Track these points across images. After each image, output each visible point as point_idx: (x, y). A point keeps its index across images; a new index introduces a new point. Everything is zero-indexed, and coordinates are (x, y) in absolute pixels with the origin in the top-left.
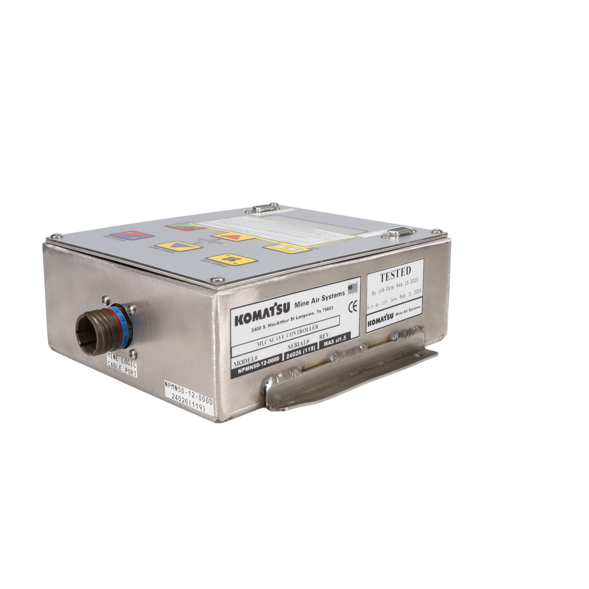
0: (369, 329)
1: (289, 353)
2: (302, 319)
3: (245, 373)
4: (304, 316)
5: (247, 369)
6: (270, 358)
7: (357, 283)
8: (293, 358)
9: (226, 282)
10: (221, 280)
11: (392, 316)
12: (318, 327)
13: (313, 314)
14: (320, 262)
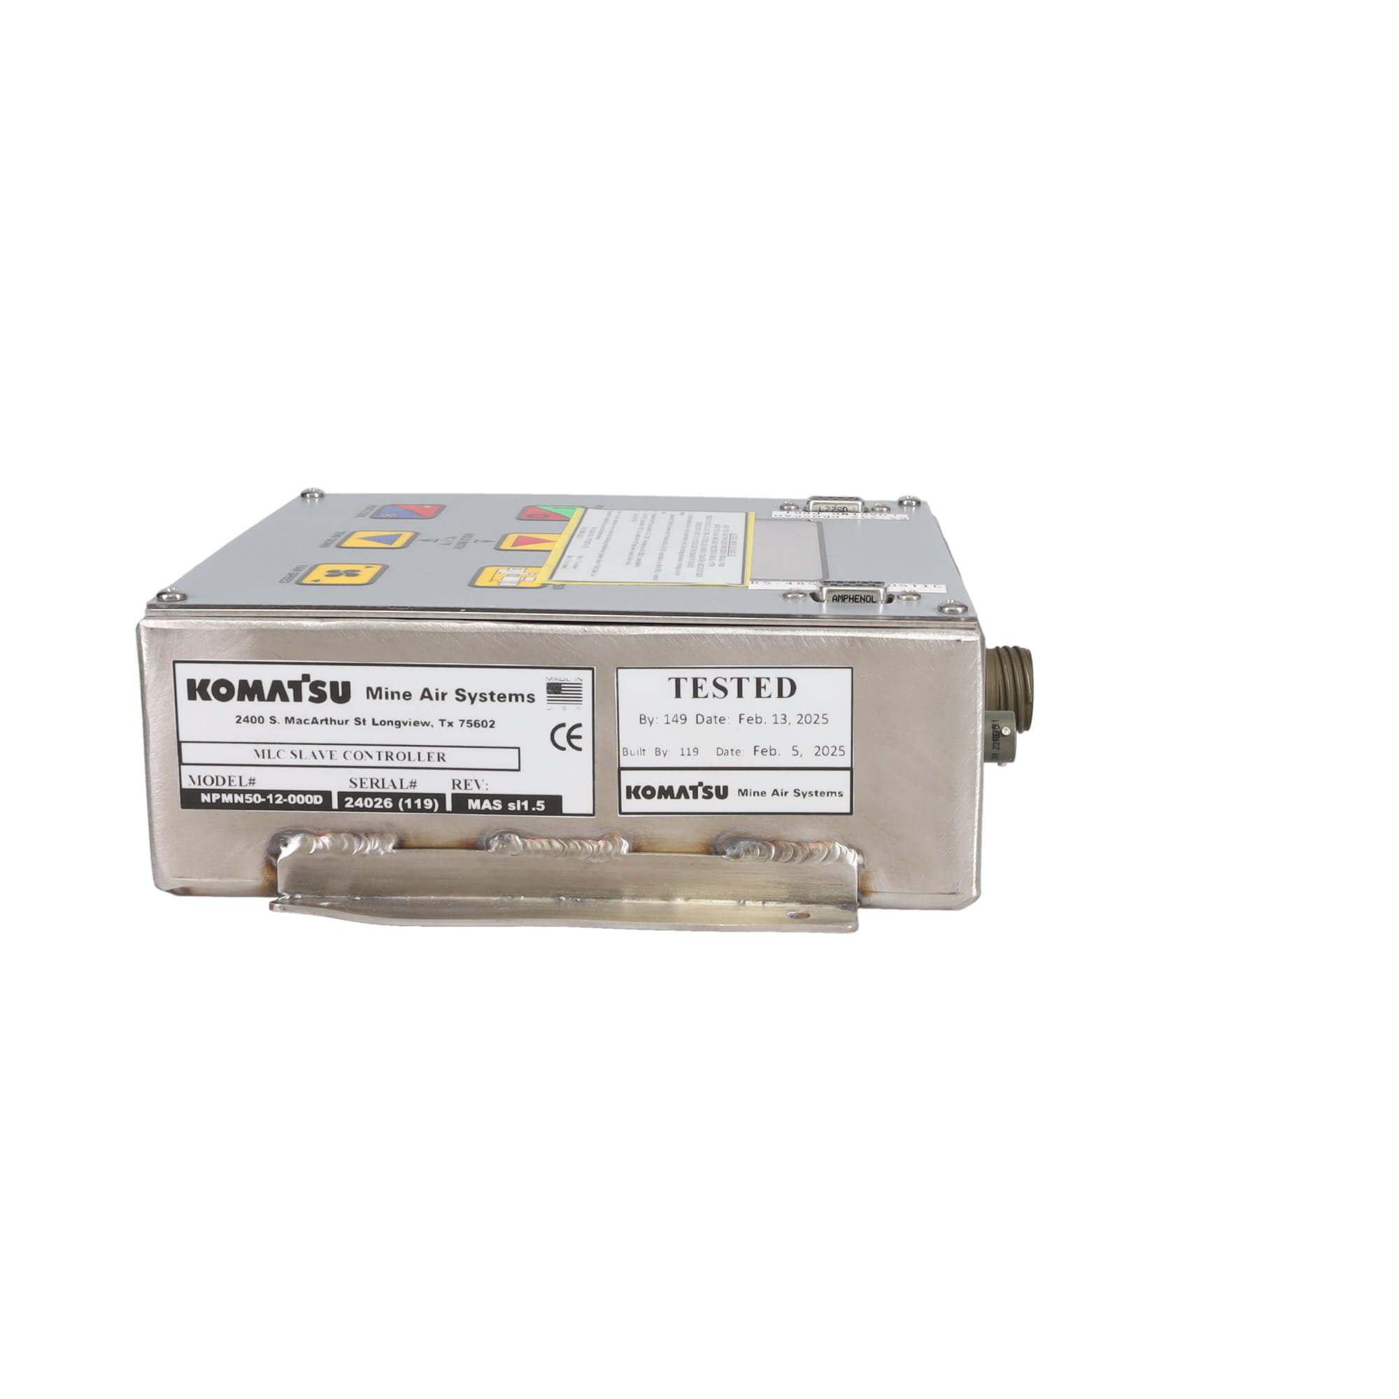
0: (630, 805)
1: (355, 796)
2: (392, 728)
3: (219, 805)
4: (398, 724)
5: (227, 798)
6: (296, 793)
7: (579, 682)
8: (364, 809)
9: (189, 602)
10: (178, 597)
11: (722, 793)
12: (444, 758)
13: (426, 724)
14: (458, 609)
